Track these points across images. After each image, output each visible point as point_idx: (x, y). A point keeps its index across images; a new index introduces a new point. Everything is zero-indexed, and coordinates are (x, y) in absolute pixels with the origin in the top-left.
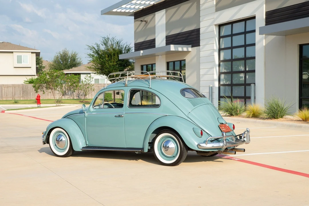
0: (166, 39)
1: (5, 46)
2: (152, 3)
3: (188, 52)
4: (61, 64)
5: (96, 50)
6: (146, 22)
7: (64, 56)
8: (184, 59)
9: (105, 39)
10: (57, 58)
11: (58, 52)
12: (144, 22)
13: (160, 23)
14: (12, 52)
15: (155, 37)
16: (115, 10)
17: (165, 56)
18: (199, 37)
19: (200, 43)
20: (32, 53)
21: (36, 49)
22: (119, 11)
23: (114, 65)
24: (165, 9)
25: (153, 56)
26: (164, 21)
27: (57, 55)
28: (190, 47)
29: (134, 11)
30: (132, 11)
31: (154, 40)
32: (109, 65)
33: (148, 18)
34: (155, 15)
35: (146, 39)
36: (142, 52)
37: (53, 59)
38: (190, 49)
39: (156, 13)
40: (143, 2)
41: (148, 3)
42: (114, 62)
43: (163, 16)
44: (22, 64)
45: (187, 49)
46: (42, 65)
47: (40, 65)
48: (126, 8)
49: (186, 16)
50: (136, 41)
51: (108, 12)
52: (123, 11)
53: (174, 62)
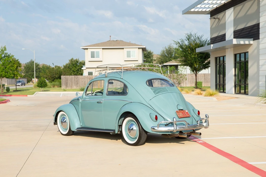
0: (234, 33)
1: (118, 43)
2: (223, 2)
3: (250, 45)
4: (166, 57)
5: (181, 45)
6: (218, 19)
7: (169, 50)
8: (247, 51)
9: (188, 36)
10: (164, 52)
11: (164, 47)
12: (217, 19)
13: (229, 20)
14: (123, 48)
15: (226, 32)
16: (192, 10)
17: (233, 49)
18: (259, 31)
19: (259, 36)
20: (139, 48)
21: (142, 45)
22: (196, 10)
23: (195, 58)
24: (233, 7)
25: (224, 49)
26: (232, 18)
27: (163, 50)
28: (251, 40)
29: (210, 10)
30: (208, 10)
31: (224, 35)
32: (191, 57)
33: (220, 15)
34: (225, 13)
35: (219, 34)
36: (212, 46)
37: (160, 53)
38: (252, 42)
39: (226, 10)
40: (214, 2)
41: (219, 2)
42: (195, 55)
43: (232, 13)
44: (131, 58)
45: (249, 42)
46: (153, 58)
47: (152, 58)
48: (201, 8)
49: (249, 12)
50: (211, 36)
51: (187, 12)
52: (200, 10)
53: (240, 54)
